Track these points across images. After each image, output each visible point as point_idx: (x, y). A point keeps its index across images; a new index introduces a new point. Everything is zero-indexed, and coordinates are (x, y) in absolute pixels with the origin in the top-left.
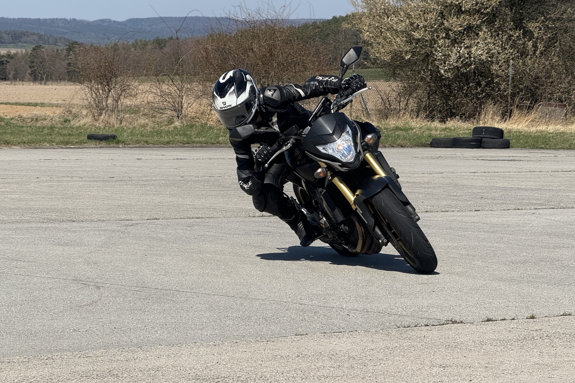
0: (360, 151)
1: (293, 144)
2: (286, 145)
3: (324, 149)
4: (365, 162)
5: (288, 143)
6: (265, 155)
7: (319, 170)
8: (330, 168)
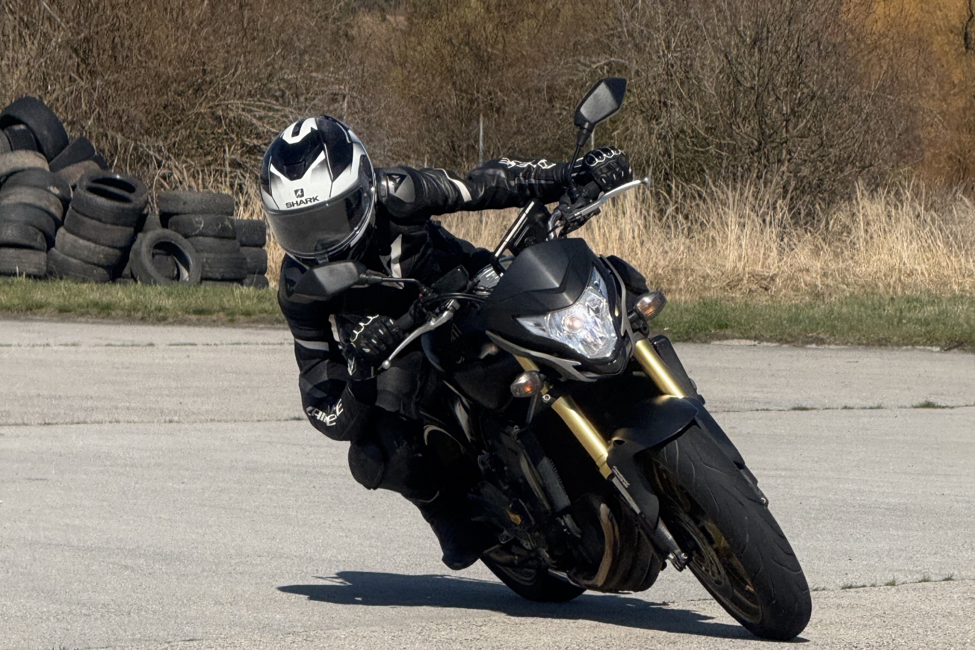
0: (626, 332)
1: (456, 313)
2: (438, 315)
3: (537, 325)
4: (636, 363)
5: (442, 312)
6: (380, 339)
7: (523, 379)
8: (548, 372)
